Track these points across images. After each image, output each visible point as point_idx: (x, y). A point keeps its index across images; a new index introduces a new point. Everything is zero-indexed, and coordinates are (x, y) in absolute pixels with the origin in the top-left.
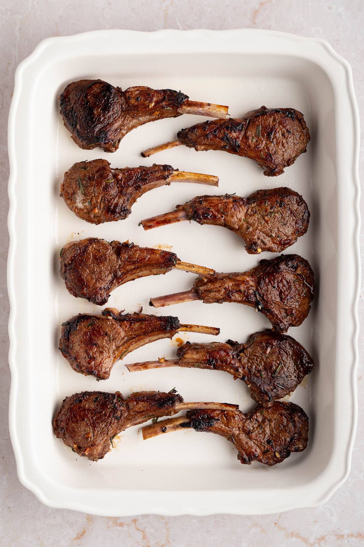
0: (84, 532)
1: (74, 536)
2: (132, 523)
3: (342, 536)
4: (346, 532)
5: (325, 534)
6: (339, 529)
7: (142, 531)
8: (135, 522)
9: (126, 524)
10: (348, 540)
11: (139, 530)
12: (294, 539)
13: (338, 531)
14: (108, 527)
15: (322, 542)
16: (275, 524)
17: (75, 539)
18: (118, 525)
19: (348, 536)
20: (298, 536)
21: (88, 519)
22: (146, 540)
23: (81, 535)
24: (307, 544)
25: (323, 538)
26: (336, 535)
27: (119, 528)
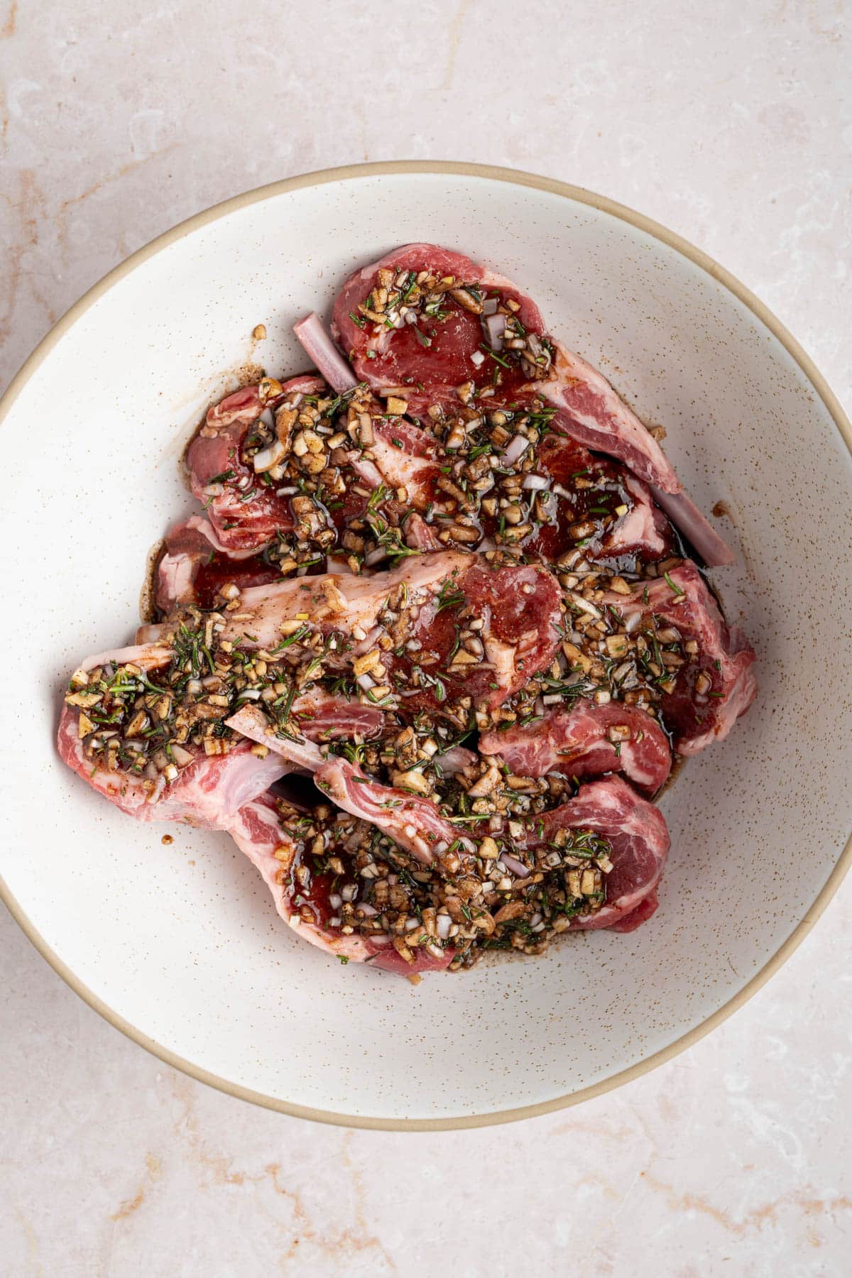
0: (139, 1199)
1: (115, 1208)
2: (265, 1174)
3: (819, 1205)
4: (828, 1193)
5: (773, 1200)
6: (809, 1186)
7: (292, 1195)
8: (274, 1173)
9: (249, 1178)
10: (833, 1216)
11: (284, 1192)
12: (691, 1215)
13: (808, 1191)
14: (204, 1185)
15: (767, 1220)
16: (643, 1174)
17: (116, 1217)
18: (229, 1181)
19: (834, 1204)
20: (701, 1204)
21: (148, 1164)
22: (302, 1219)
23: (132, 1207)
24: (727, 1226)
25: (767, 1211)
26: (802, 1203)
27: (231, 1188)
